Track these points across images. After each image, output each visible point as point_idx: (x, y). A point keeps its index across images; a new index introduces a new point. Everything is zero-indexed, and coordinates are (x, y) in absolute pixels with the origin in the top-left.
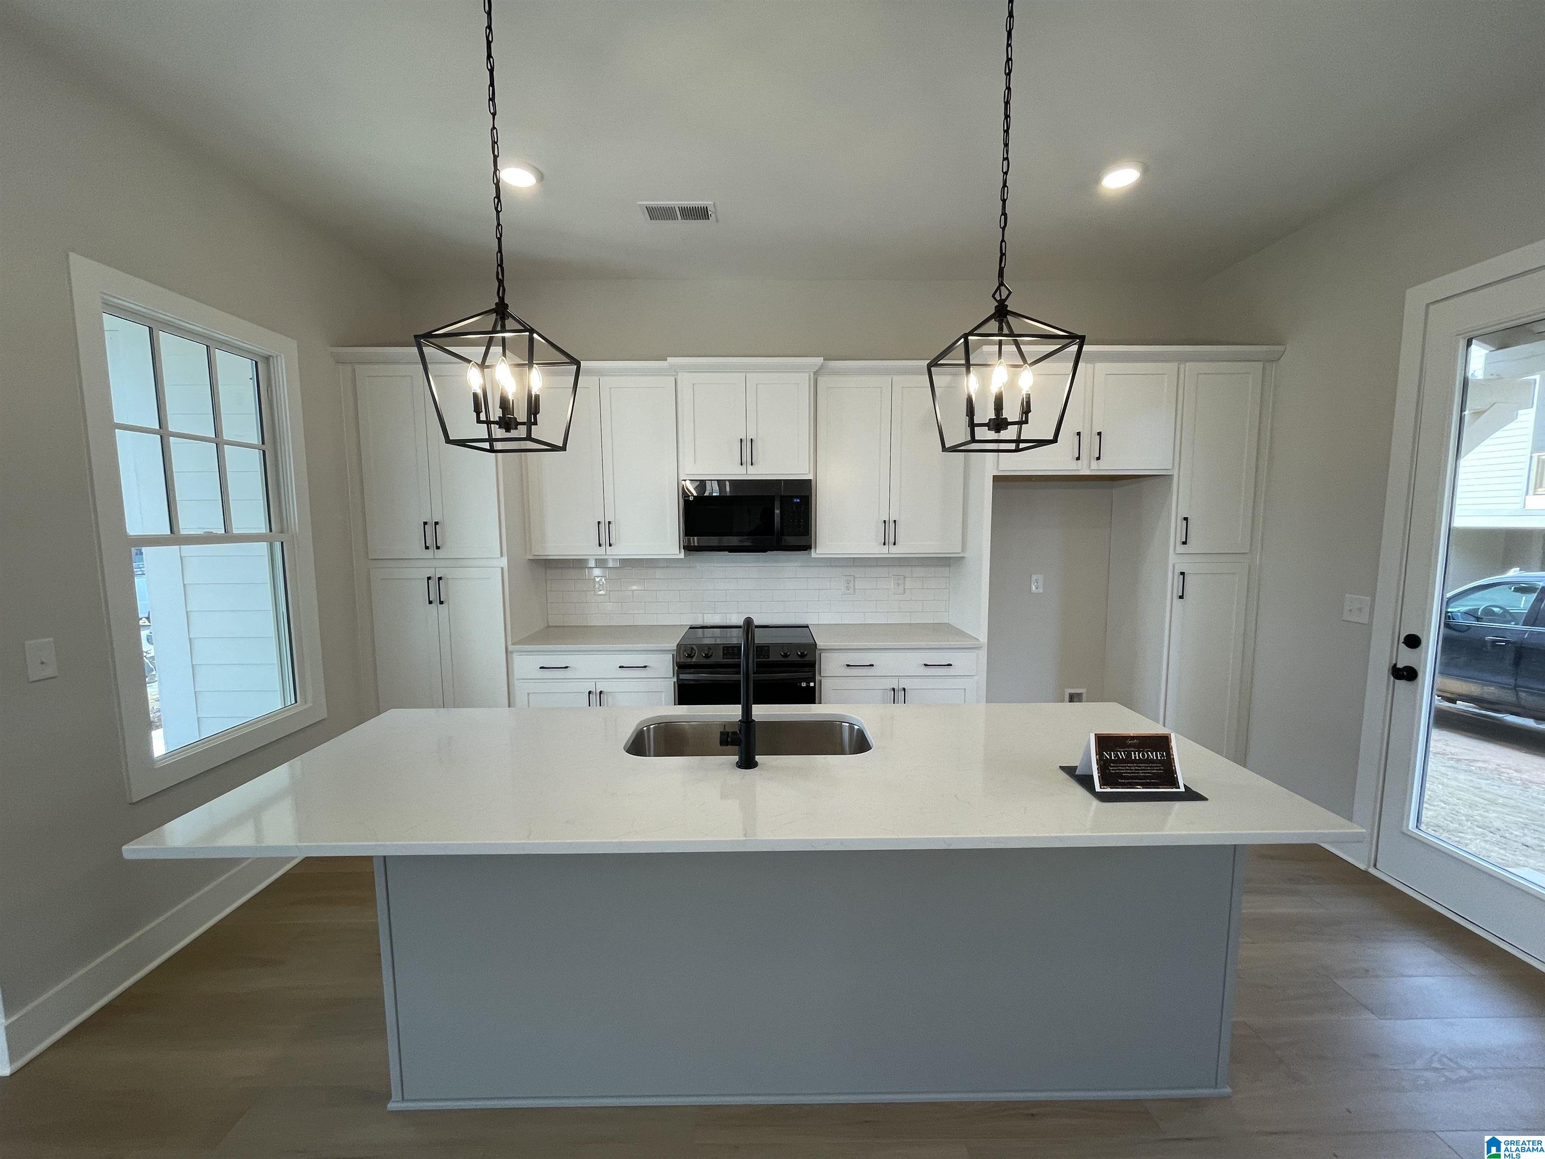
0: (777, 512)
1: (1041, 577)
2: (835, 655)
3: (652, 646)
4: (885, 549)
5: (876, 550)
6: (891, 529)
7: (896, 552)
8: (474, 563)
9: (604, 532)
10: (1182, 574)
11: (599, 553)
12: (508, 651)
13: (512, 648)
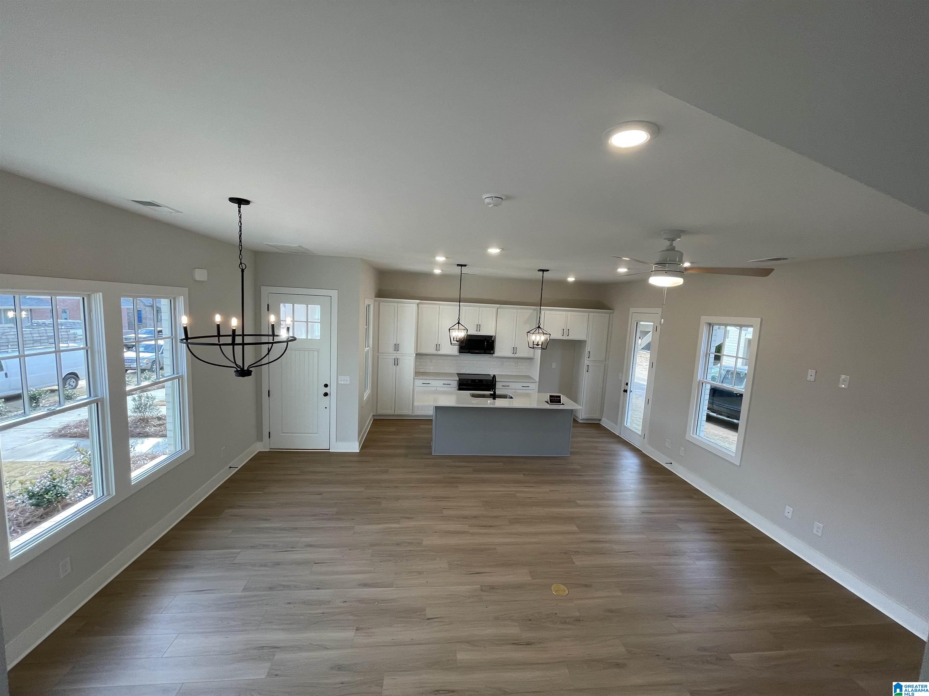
0: (486, 343)
1: (555, 364)
2: (500, 383)
3: (452, 379)
5: (511, 355)
6: (515, 350)
7: (516, 356)
8: (407, 355)
9: (438, 347)
10: (588, 365)
11: (436, 352)
12: (414, 379)
13: (415, 378)
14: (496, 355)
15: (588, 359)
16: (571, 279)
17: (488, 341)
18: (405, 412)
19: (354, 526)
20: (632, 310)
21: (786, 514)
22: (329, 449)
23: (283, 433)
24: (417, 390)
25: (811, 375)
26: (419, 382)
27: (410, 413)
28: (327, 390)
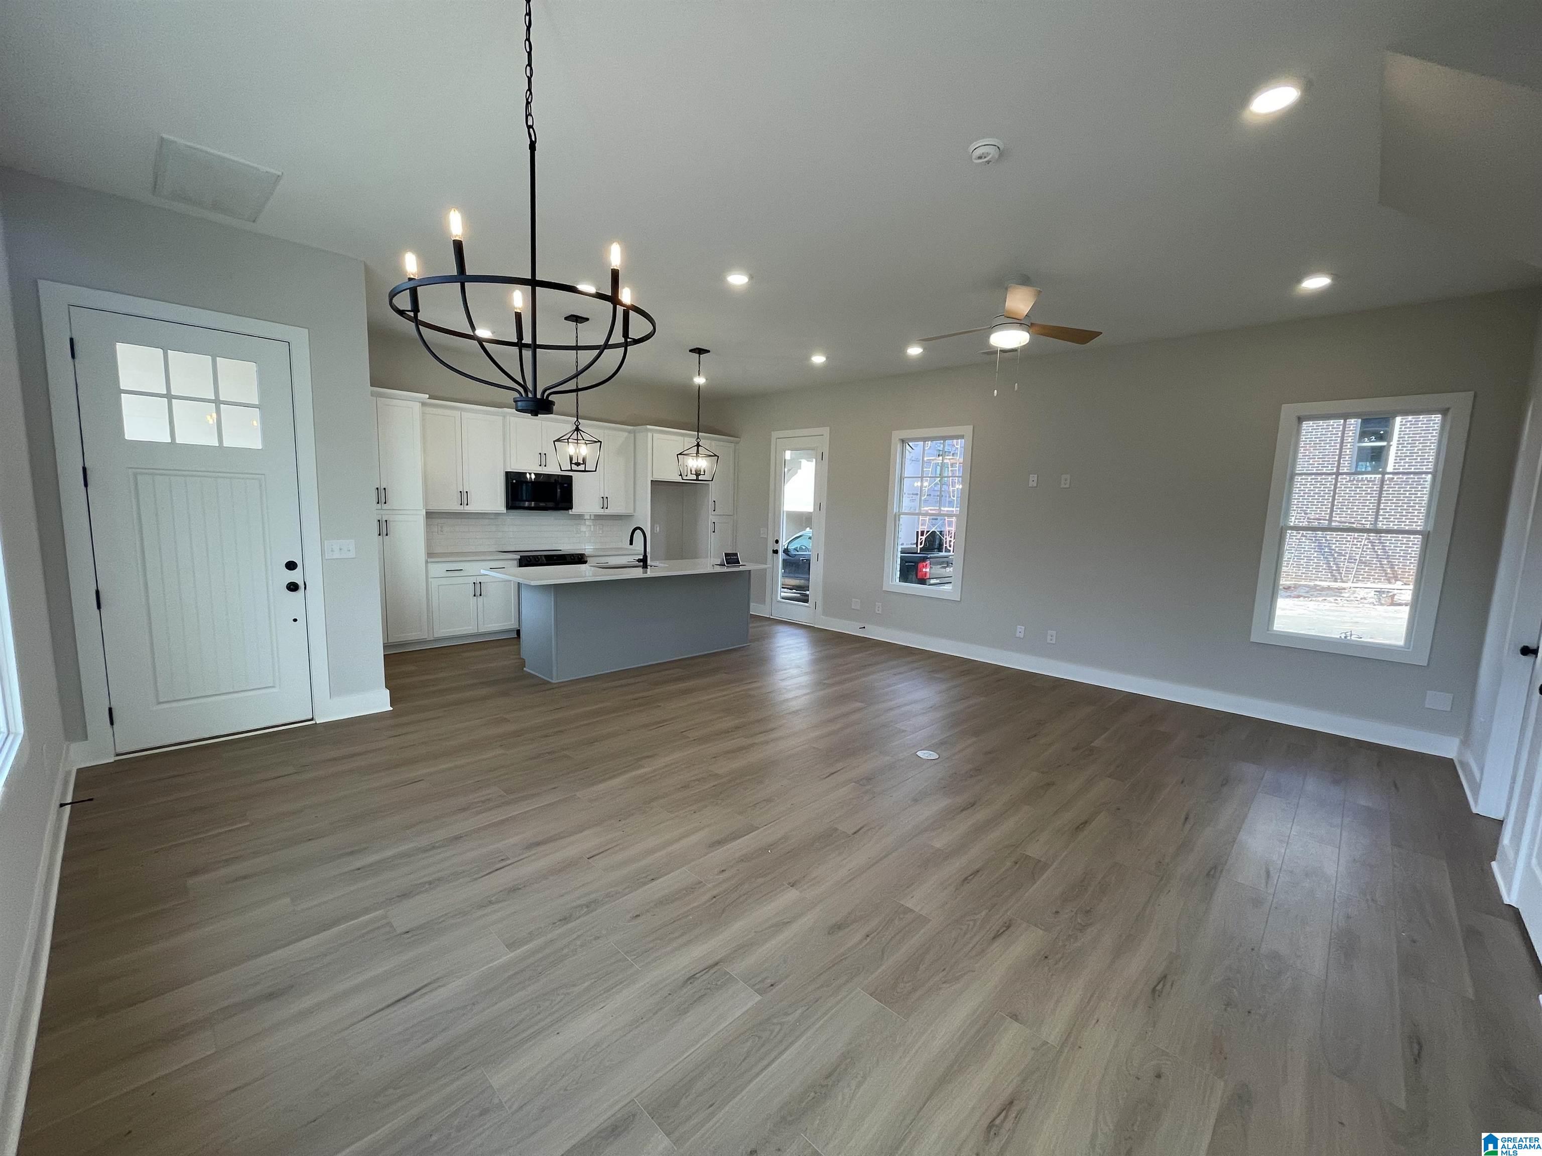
0: (559, 490)
2: (591, 559)
3: (507, 557)
4: (604, 511)
5: (600, 511)
6: (605, 501)
7: (607, 512)
8: (408, 512)
9: (464, 497)
10: (714, 523)
11: (461, 509)
12: (427, 562)
13: (429, 560)
14: (576, 510)
15: (713, 513)
17: (562, 488)
18: (413, 635)
19: (573, 794)
20: (775, 434)
21: (1018, 635)
22: (312, 719)
23: (159, 703)
24: (434, 583)
25: (1033, 480)
26: (438, 569)
27: (425, 636)
28: (295, 576)
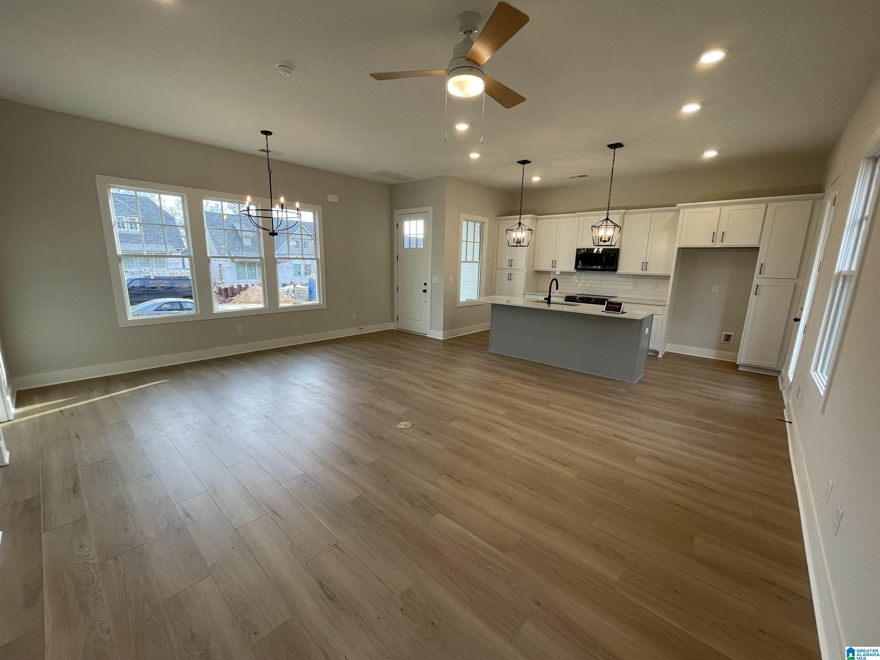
0: (604, 258)
1: (717, 287)
4: (643, 272)
5: (639, 272)
6: (645, 265)
7: (646, 273)
8: (520, 271)
9: (554, 263)
10: (758, 285)
11: (552, 269)
12: (524, 294)
14: (619, 272)
15: (759, 276)
16: (710, 154)
22: (426, 335)
23: (404, 318)
28: (426, 288)
